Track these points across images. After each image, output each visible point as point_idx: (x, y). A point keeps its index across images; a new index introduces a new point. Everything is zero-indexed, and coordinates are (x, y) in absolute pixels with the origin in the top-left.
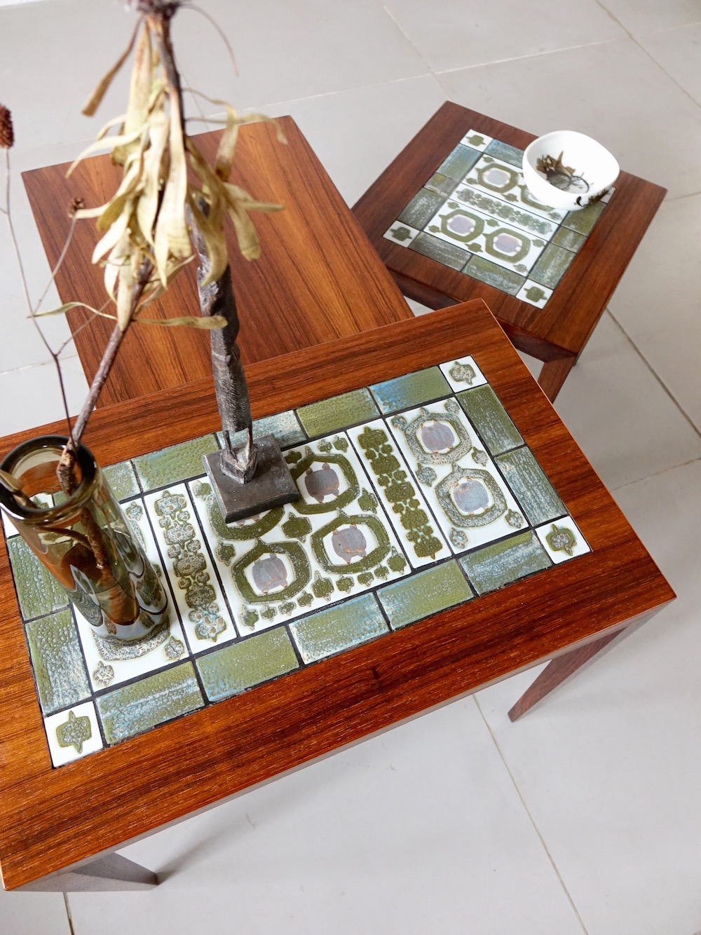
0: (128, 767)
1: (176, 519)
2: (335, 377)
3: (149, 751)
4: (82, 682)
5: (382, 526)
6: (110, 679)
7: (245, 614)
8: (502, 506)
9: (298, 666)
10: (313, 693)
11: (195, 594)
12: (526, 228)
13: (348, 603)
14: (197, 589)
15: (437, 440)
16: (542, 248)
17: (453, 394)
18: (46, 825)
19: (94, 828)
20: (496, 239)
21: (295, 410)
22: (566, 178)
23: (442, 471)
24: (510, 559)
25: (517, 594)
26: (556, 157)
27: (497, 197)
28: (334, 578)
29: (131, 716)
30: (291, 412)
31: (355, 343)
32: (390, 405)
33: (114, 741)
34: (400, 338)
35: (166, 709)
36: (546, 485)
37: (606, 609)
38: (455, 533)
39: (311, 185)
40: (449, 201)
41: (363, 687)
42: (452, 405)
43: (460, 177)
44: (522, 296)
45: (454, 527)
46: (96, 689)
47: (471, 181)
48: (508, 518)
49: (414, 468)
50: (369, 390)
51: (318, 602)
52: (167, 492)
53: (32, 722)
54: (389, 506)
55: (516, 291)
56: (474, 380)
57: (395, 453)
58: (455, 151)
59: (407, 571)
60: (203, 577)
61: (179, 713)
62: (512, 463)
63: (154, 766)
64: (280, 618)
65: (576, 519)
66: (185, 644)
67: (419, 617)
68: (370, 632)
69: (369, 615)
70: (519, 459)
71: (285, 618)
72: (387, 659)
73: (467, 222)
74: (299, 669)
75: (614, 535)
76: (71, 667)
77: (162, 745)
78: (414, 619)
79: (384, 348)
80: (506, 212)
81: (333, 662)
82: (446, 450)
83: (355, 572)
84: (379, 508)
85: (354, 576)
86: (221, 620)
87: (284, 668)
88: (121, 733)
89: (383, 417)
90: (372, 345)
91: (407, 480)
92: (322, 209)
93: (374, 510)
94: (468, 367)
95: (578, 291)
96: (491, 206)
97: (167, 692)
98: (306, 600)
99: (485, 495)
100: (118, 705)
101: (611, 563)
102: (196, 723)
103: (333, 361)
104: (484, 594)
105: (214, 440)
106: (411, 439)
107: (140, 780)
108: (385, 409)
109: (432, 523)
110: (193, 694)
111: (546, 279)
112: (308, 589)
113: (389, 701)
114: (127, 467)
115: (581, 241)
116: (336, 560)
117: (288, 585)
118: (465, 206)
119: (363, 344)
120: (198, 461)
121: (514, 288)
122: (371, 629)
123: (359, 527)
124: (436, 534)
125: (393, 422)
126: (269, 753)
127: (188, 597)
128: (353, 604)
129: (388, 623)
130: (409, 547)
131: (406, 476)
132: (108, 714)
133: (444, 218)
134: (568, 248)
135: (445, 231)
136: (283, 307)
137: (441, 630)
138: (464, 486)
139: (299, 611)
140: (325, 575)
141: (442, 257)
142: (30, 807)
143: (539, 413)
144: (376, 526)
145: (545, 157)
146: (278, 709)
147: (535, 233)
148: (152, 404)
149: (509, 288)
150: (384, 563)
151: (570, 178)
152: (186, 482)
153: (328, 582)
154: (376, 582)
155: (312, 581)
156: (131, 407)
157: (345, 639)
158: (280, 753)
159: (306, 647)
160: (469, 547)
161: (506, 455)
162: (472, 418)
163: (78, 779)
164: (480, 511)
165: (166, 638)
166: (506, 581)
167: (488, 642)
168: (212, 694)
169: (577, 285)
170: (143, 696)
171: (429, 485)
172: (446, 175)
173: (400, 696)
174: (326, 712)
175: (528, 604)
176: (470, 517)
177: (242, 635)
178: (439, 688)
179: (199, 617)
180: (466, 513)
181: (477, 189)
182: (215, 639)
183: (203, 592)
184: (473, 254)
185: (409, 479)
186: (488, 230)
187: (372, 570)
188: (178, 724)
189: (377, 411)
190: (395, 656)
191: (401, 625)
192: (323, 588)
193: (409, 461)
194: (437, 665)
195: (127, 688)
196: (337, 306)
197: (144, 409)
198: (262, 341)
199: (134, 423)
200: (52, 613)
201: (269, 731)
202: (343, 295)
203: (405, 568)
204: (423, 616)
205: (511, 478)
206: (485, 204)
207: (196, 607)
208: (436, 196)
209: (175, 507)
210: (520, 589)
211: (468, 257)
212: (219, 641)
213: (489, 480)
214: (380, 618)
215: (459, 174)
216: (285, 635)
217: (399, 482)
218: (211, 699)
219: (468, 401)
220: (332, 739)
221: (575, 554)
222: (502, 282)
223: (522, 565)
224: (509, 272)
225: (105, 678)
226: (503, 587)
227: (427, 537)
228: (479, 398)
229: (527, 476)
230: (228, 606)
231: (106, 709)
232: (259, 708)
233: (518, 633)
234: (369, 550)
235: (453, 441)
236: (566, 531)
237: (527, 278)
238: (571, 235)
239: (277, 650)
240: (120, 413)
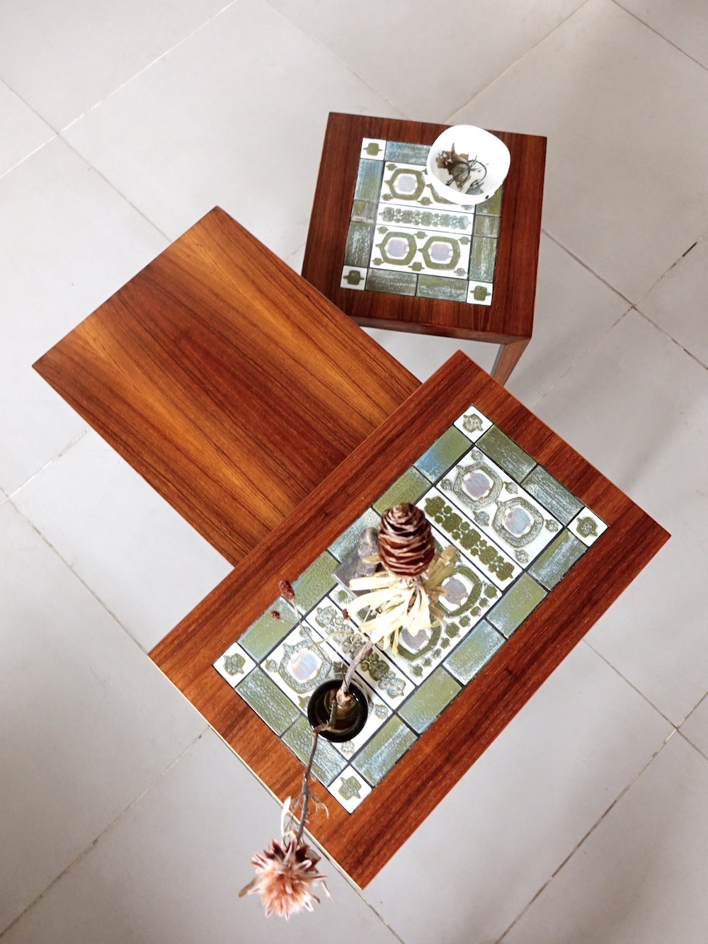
0: (393, 793)
1: (336, 625)
2: (386, 467)
3: (400, 779)
4: (338, 758)
5: (470, 570)
6: (353, 748)
7: (413, 670)
8: (540, 520)
9: (461, 688)
10: (478, 700)
11: (375, 671)
12: (449, 229)
13: (472, 633)
14: (374, 667)
15: (478, 487)
16: (469, 243)
17: (473, 445)
18: (364, 847)
19: (392, 836)
20: (430, 251)
21: (372, 507)
22: (464, 166)
23: (491, 510)
24: (560, 556)
25: (574, 579)
26: (449, 150)
27: (413, 206)
28: (456, 620)
29: (378, 764)
30: (370, 510)
31: (387, 431)
32: (434, 473)
33: (376, 783)
34: (416, 412)
35: (396, 750)
36: (562, 490)
37: (632, 563)
38: (518, 554)
39: (271, 276)
40: (377, 227)
41: (506, 684)
42: (477, 454)
43: (376, 196)
44: (471, 300)
45: (516, 549)
46: (348, 758)
47: (386, 197)
48: (547, 527)
49: (472, 517)
50: (414, 467)
51: (454, 641)
52: (319, 609)
53: (322, 794)
54: (468, 553)
55: (465, 296)
56: (483, 426)
57: (455, 511)
58: (360, 169)
59: (499, 594)
60: (374, 658)
61: (405, 749)
62: (534, 483)
63: (407, 786)
64: (435, 662)
65: (591, 507)
66: (386, 706)
67: (520, 623)
68: (494, 646)
69: (489, 635)
70: (538, 477)
71: (438, 661)
72: (512, 659)
73: (400, 243)
74: (462, 690)
75: (619, 507)
76: (325, 751)
77: (406, 772)
78: (517, 625)
79: (410, 426)
80: (427, 219)
81: (481, 675)
82: (487, 493)
83: (467, 610)
84: (462, 558)
85: (468, 613)
86: (400, 681)
87: (453, 693)
88: (378, 777)
89: (434, 485)
90: (400, 427)
91: (471, 528)
92: (292, 297)
93: (460, 560)
94: (474, 416)
95: (512, 277)
96: (413, 218)
97: (391, 740)
98: (445, 643)
99: (526, 516)
100: (366, 761)
101: (624, 531)
102: (418, 751)
103: (379, 454)
104: (553, 588)
105: (329, 555)
106: (460, 494)
107: (404, 798)
108: (432, 478)
109: (500, 553)
110: (407, 734)
111: (483, 275)
112: (444, 635)
113: (525, 684)
114: (282, 602)
115: (497, 223)
116: (452, 607)
117: (430, 638)
118: (393, 227)
119: (393, 429)
120: (327, 577)
121: (462, 294)
122: (495, 644)
123: (455, 576)
124: (507, 560)
125: (442, 486)
126: (469, 749)
127: (371, 674)
128: (476, 632)
129: (502, 635)
130: (493, 576)
131: (469, 525)
132: (364, 769)
133: (381, 246)
134: (490, 236)
135: (387, 260)
136: (307, 406)
137: (537, 625)
138: (510, 515)
139: (445, 652)
140: (449, 621)
141: (396, 288)
142: (350, 841)
143: (538, 433)
144: (466, 571)
145: (441, 153)
146: (462, 719)
147: (458, 230)
148: (272, 545)
149: (458, 295)
150: (483, 595)
151: (467, 164)
152: (327, 595)
153: (454, 625)
154: (483, 611)
155: (443, 629)
156: (259, 555)
157: (481, 658)
158: (475, 746)
159: (460, 674)
160: (531, 560)
161: (527, 479)
162: (493, 458)
163: (368, 813)
164: (527, 530)
165: (372, 708)
166: (563, 573)
167: (568, 619)
168: (419, 729)
169: (509, 270)
170: (378, 749)
171: (487, 524)
172: (363, 199)
173: (529, 679)
174: (491, 709)
175: (582, 583)
176: (523, 537)
177: (418, 684)
178: (551, 662)
179: (386, 685)
180: (519, 536)
181: (395, 204)
182: (402, 694)
183: (379, 667)
184: (418, 274)
185: (472, 527)
186: (420, 243)
187: (477, 604)
188: (408, 756)
189: (428, 482)
190: (516, 655)
191: (511, 633)
192: (452, 630)
193: (465, 512)
194: (544, 648)
195: (366, 748)
196: (347, 387)
197: (268, 553)
198: (307, 443)
199: (268, 566)
200: (293, 723)
201: (463, 735)
202: (346, 374)
203: (497, 593)
204: (522, 620)
205: (538, 495)
206: (407, 217)
207: (380, 679)
208: (365, 226)
209: (330, 617)
210: (574, 574)
211: (415, 279)
212: (406, 695)
213: (525, 503)
214: (496, 634)
215: (374, 193)
216: (444, 672)
217: (467, 532)
218: (419, 732)
219: (485, 445)
220: (502, 723)
221: (599, 534)
222: (451, 292)
223: (569, 557)
224: (453, 280)
225: (350, 748)
226: (563, 578)
227: (502, 565)
228: (492, 439)
229: (548, 489)
230: (399, 669)
231: (361, 766)
232: (451, 724)
233: (584, 605)
234: (469, 591)
235: (489, 484)
236: (588, 519)
237: (468, 280)
238: (487, 221)
239: (444, 684)
240: (254, 563)
